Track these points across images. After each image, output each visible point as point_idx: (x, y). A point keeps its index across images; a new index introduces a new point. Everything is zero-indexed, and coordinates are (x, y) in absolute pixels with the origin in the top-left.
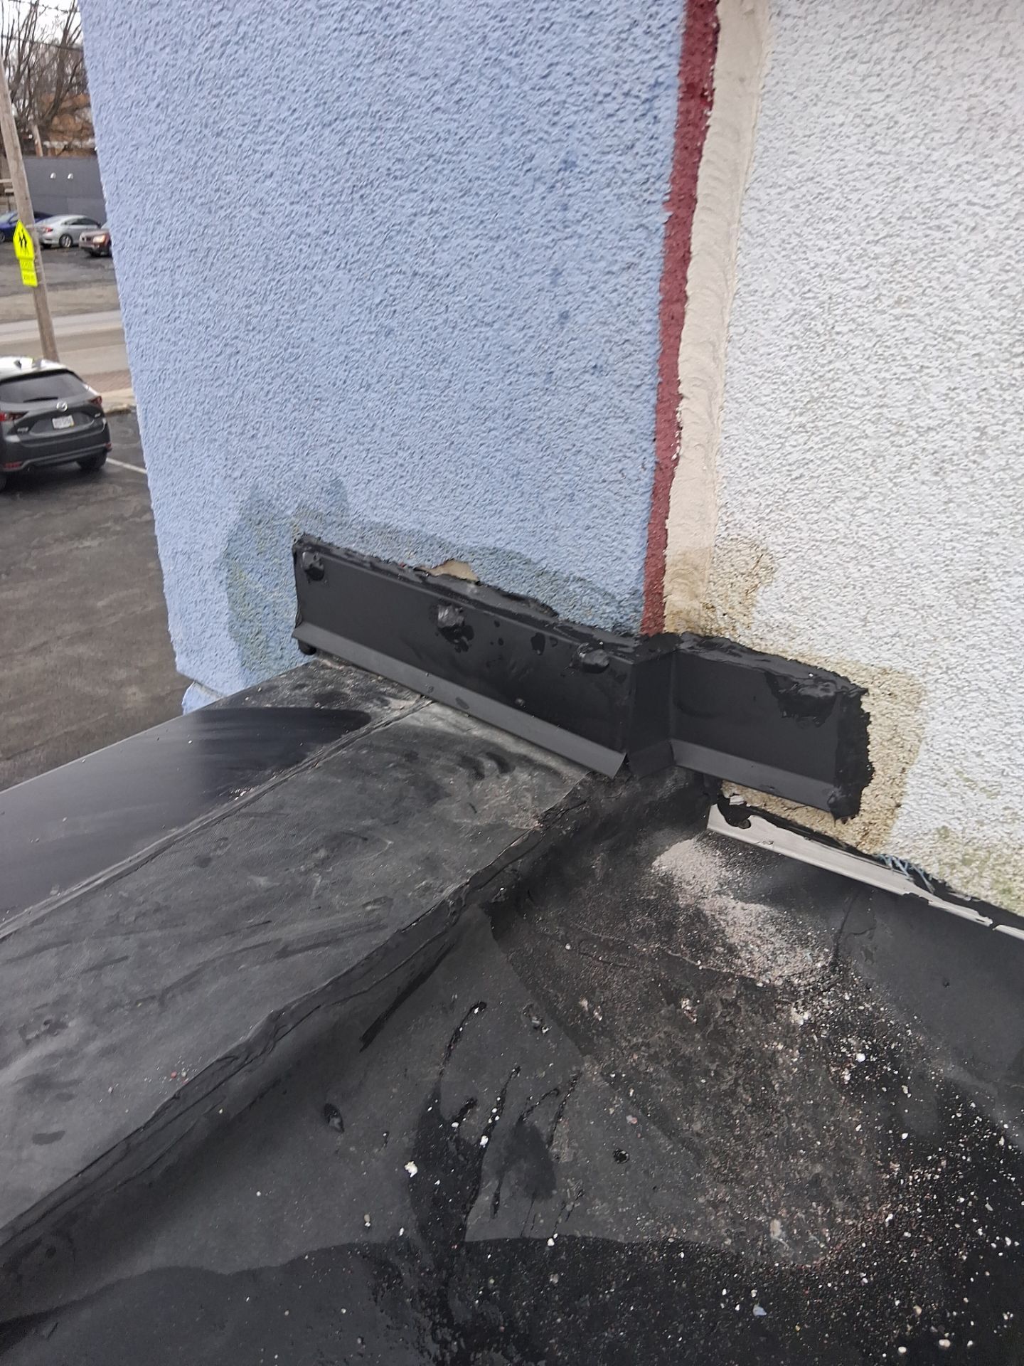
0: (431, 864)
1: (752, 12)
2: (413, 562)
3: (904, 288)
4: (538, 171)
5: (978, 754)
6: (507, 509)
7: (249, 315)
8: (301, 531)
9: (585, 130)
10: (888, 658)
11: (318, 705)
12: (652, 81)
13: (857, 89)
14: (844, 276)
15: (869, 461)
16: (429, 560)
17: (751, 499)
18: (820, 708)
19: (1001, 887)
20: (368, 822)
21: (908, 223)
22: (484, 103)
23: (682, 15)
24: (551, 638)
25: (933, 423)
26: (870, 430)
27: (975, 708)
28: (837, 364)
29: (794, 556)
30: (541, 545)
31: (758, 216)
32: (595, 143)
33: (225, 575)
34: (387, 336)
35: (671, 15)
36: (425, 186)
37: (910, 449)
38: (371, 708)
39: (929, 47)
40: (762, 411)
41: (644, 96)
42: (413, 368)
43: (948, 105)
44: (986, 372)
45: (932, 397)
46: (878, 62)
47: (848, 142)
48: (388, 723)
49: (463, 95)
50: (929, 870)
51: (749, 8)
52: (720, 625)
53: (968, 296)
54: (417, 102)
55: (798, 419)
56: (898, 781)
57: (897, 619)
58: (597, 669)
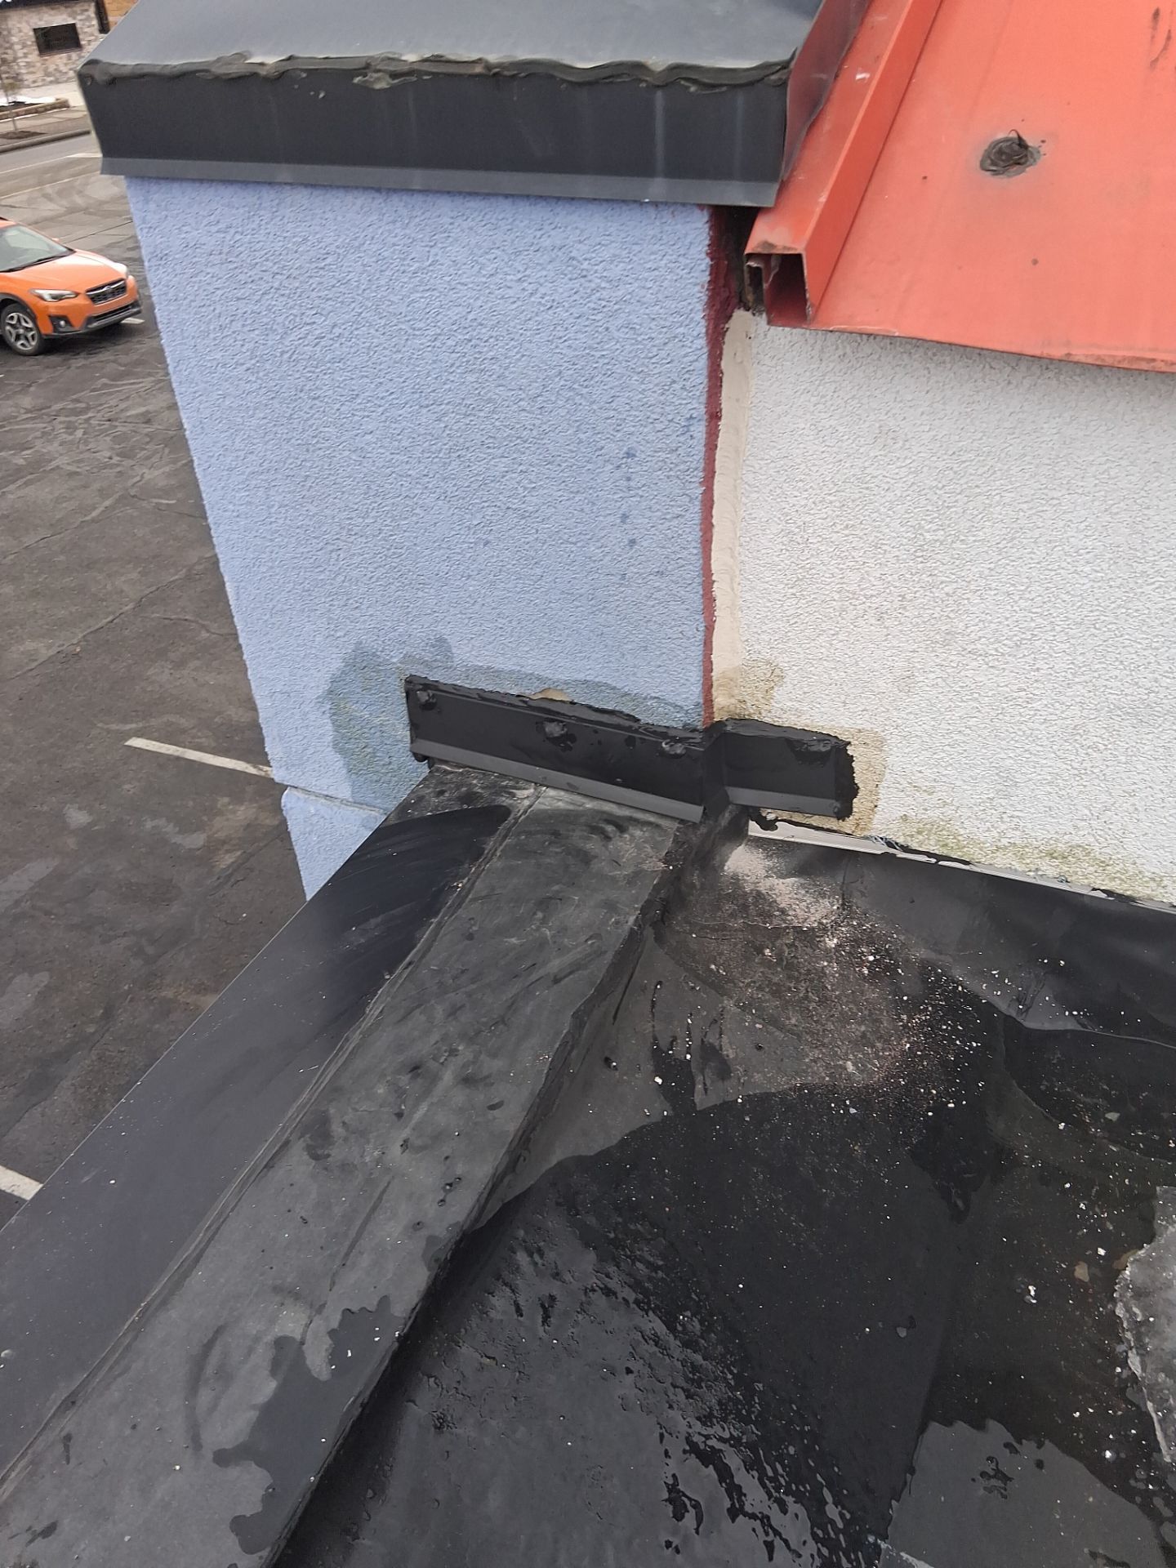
0: (611, 906)
1: (742, 362)
2: (515, 692)
3: (850, 520)
4: (607, 456)
5: (920, 772)
6: (594, 655)
7: (350, 524)
8: (408, 673)
9: (641, 437)
10: (861, 723)
11: (465, 806)
12: (688, 416)
13: (811, 410)
14: (812, 512)
15: (837, 614)
16: (531, 691)
17: (765, 637)
18: (822, 757)
19: (941, 843)
20: (556, 888)
21: (848, 485)
22: (563, 412)
23: (706, 381)
24: (641, 738)
25: (875, 593)
26: (836, 597)
27: (916, 746)
28: (812, 560)
29: (796, 668)
30: (623, 677)
31: (753, 475)
32: (649, 445)
33: (329, 707)
34: (485, 545)
35: (699, 381)
36: (515, 456)
37: (862, 607)
38: (504, 801)
39: (854, 392)
40: (767, 586)
41: (683, 424)
42: (510, 566)
43: (867, 424)
44: (902, 566)
45: (872, 579)
46: (823, 397)
47: (808, 438)
48: (525, 812)
49: (545, 404)
50: (898, 841)
51: (739, 360)
52: (750, 711)
53: (888, 525)
54: (506, 403)
55: (791, 590)
56: (875, 792)
57: (864, 701)
58: (677, 756)
